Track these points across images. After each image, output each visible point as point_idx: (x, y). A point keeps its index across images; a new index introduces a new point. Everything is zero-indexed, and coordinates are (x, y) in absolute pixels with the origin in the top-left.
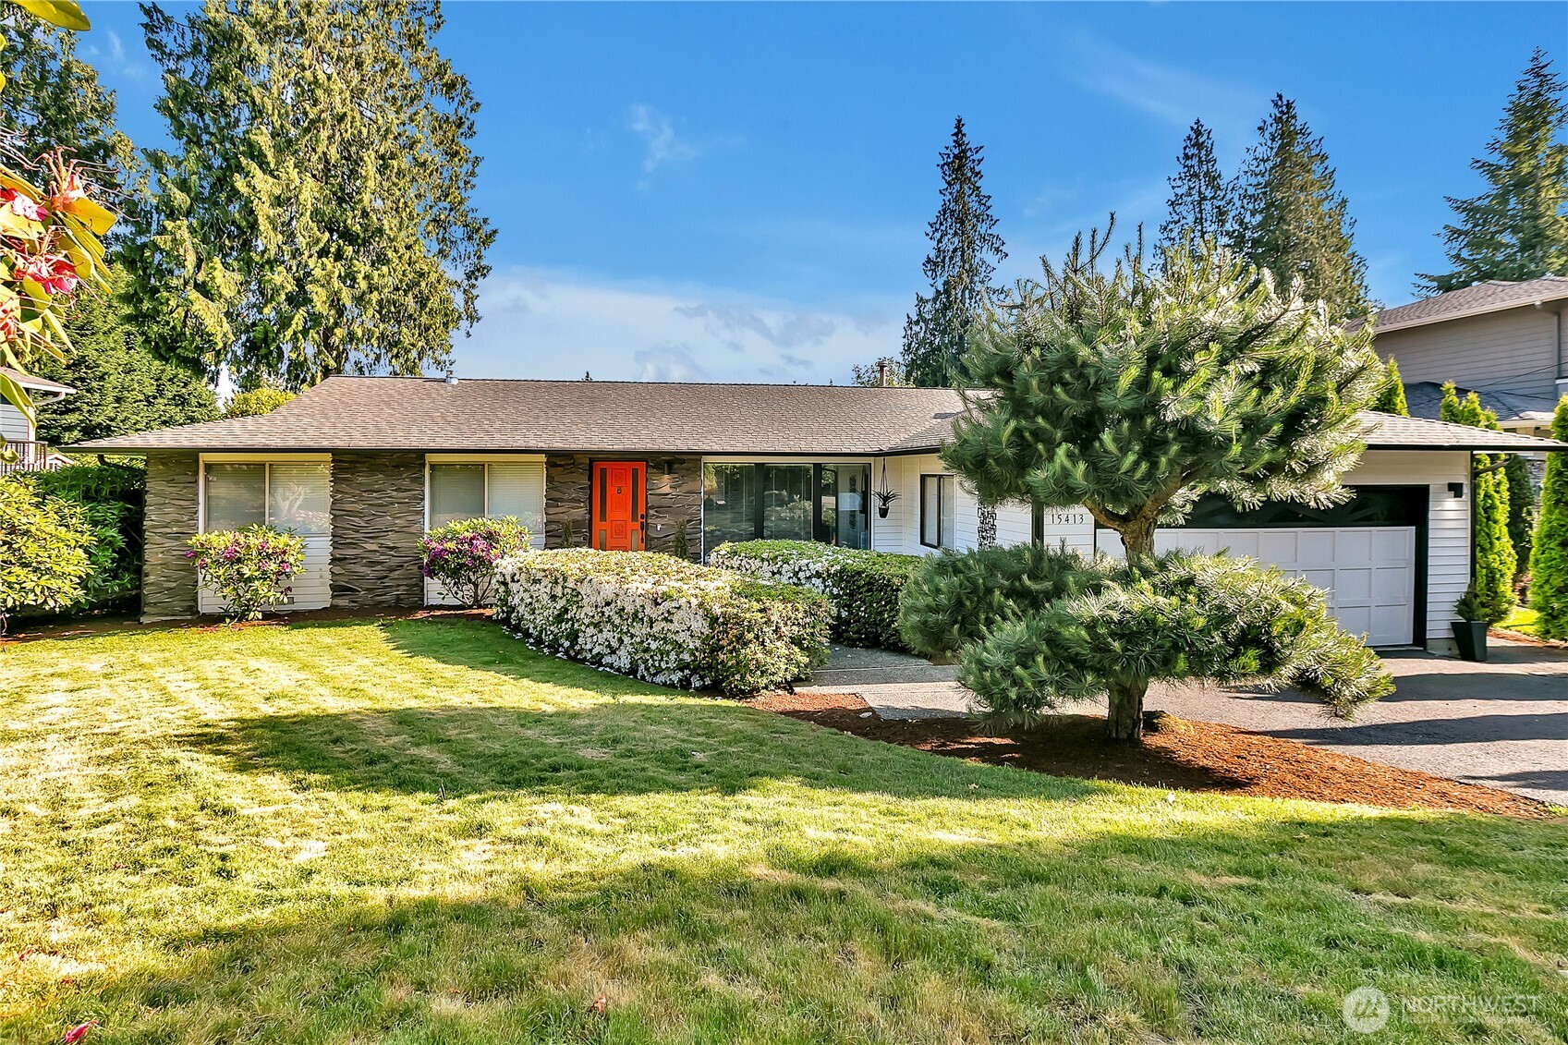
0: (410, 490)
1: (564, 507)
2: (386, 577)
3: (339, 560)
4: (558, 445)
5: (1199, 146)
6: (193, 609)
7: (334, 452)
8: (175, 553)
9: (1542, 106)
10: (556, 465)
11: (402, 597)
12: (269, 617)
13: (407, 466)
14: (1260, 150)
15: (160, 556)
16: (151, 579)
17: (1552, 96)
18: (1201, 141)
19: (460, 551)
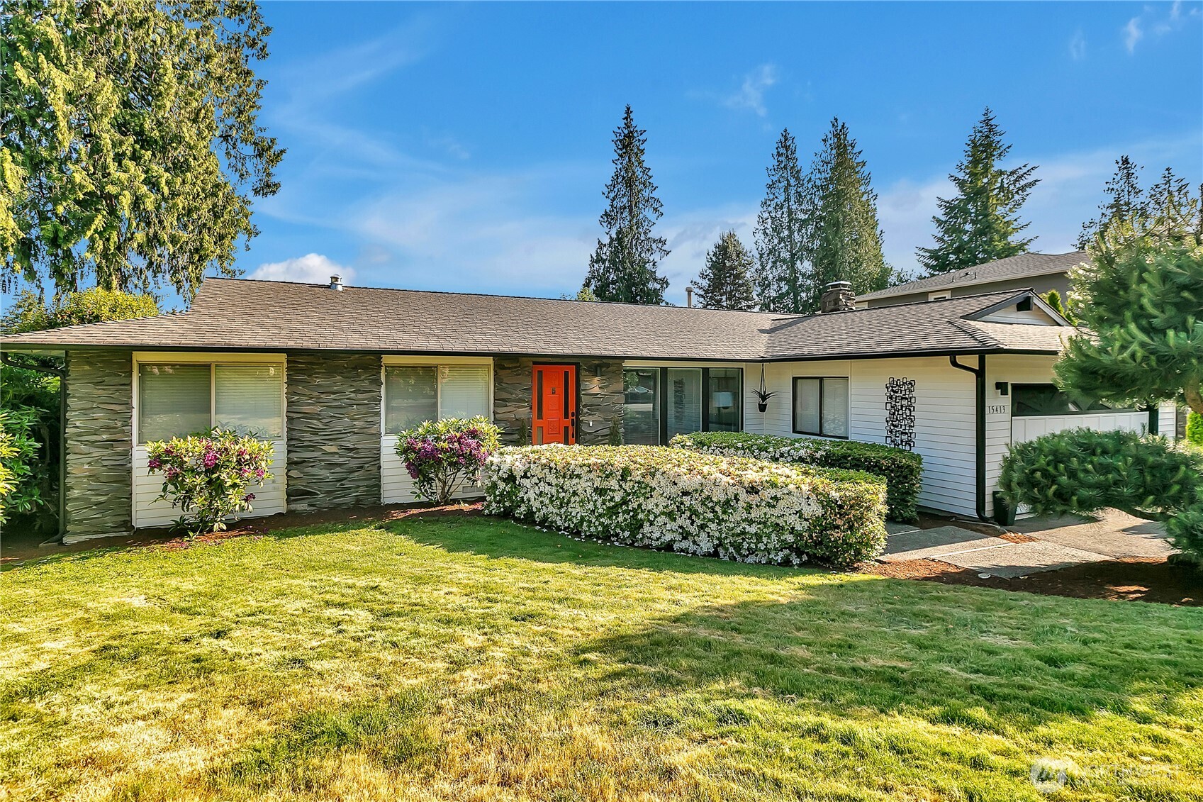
0: (370, 391)
1: (512, 407)
2: (345, 479)
3: (296, 463)
4: (505, 348)
5: (787, 148)
6: (127, 524)
7: (290, 352)
8: (105, 463)
9: (990, 145)
10: (503, 368)
11: (361, 498)
12: (231, 526)
13: (365, 368)
14: (824, 155)
15: (86, 467)
16: (75, 493)
17: (997, 139)
18: (788, 144)
19: (452, 449)
